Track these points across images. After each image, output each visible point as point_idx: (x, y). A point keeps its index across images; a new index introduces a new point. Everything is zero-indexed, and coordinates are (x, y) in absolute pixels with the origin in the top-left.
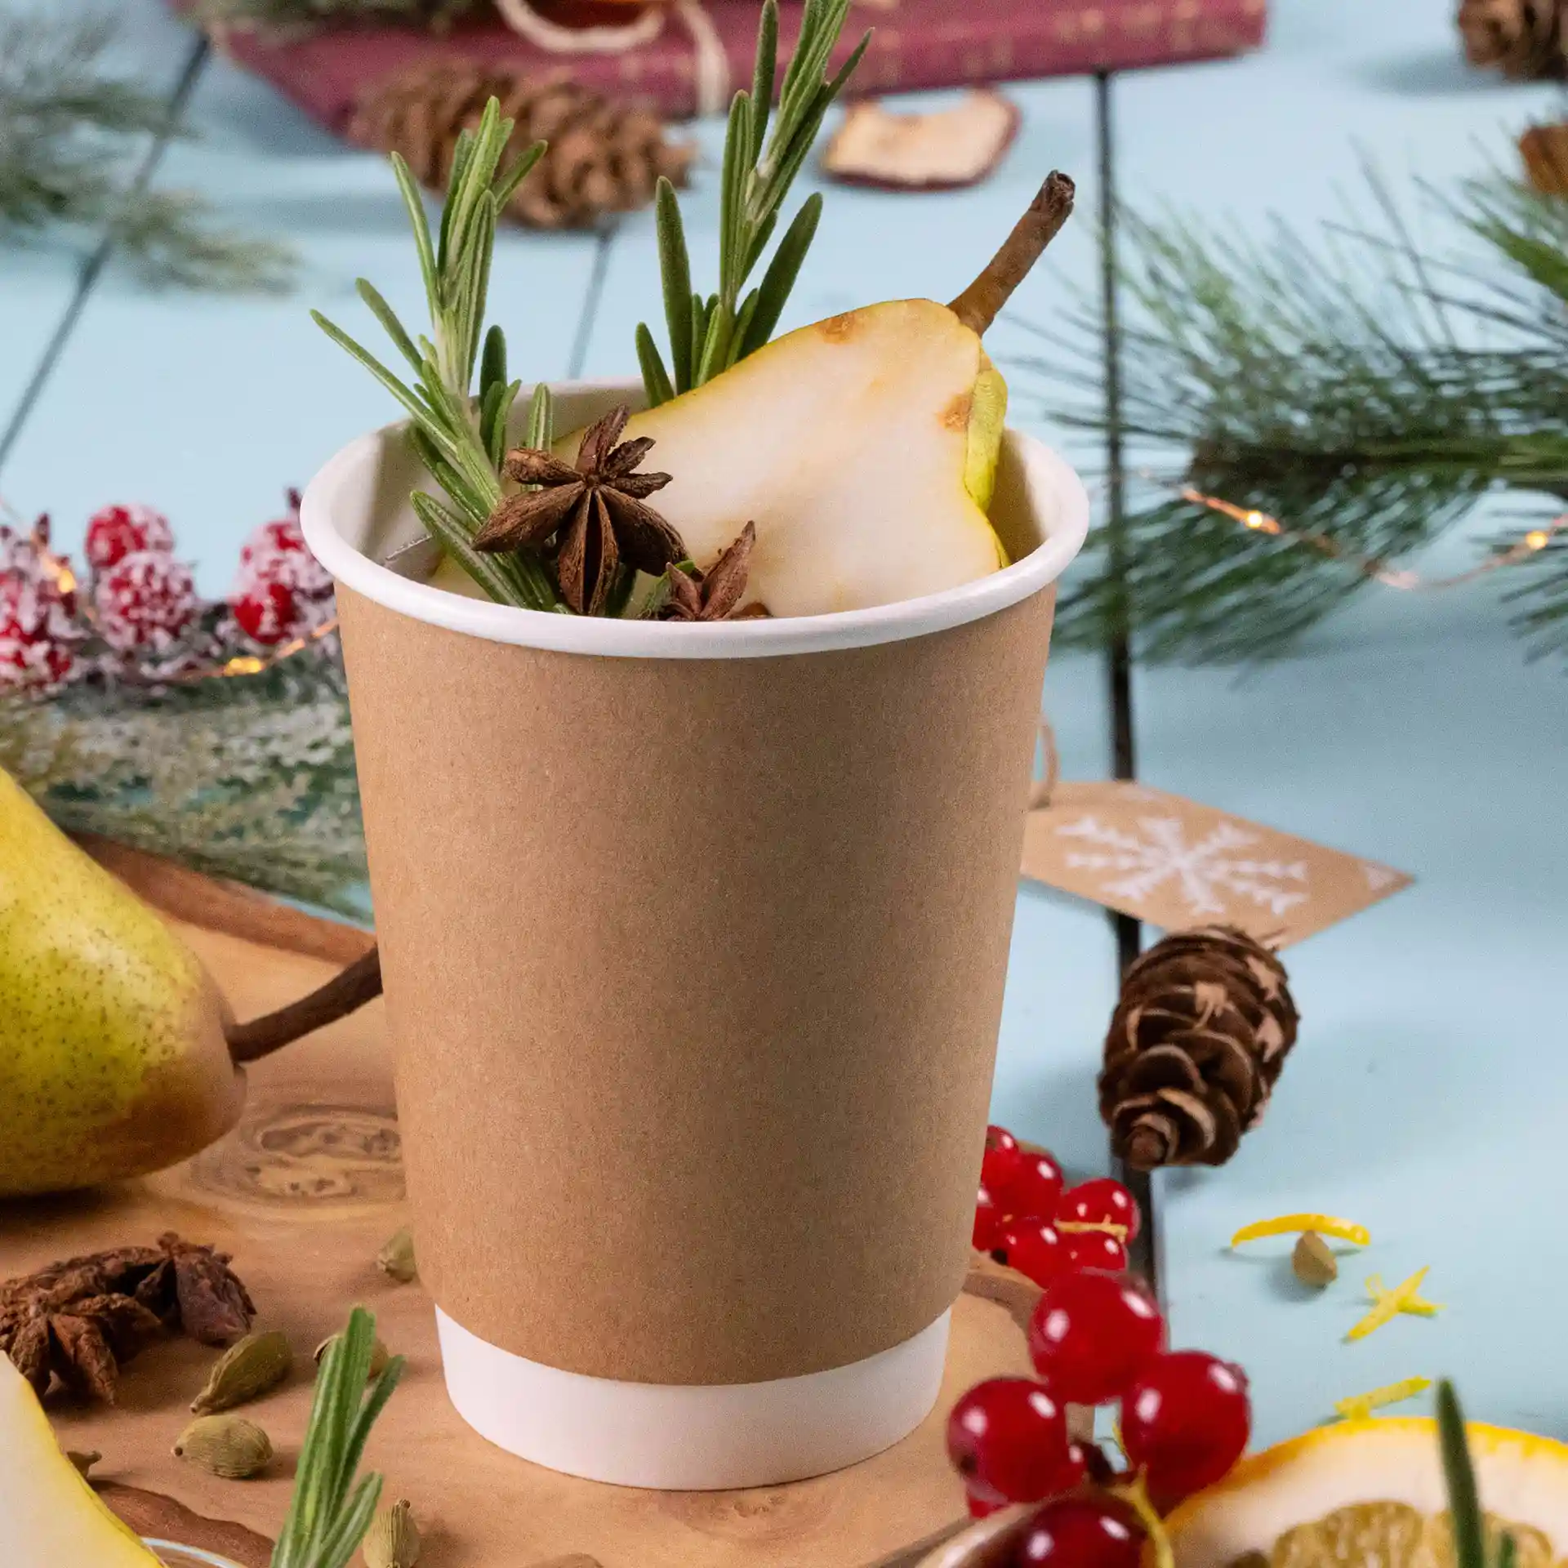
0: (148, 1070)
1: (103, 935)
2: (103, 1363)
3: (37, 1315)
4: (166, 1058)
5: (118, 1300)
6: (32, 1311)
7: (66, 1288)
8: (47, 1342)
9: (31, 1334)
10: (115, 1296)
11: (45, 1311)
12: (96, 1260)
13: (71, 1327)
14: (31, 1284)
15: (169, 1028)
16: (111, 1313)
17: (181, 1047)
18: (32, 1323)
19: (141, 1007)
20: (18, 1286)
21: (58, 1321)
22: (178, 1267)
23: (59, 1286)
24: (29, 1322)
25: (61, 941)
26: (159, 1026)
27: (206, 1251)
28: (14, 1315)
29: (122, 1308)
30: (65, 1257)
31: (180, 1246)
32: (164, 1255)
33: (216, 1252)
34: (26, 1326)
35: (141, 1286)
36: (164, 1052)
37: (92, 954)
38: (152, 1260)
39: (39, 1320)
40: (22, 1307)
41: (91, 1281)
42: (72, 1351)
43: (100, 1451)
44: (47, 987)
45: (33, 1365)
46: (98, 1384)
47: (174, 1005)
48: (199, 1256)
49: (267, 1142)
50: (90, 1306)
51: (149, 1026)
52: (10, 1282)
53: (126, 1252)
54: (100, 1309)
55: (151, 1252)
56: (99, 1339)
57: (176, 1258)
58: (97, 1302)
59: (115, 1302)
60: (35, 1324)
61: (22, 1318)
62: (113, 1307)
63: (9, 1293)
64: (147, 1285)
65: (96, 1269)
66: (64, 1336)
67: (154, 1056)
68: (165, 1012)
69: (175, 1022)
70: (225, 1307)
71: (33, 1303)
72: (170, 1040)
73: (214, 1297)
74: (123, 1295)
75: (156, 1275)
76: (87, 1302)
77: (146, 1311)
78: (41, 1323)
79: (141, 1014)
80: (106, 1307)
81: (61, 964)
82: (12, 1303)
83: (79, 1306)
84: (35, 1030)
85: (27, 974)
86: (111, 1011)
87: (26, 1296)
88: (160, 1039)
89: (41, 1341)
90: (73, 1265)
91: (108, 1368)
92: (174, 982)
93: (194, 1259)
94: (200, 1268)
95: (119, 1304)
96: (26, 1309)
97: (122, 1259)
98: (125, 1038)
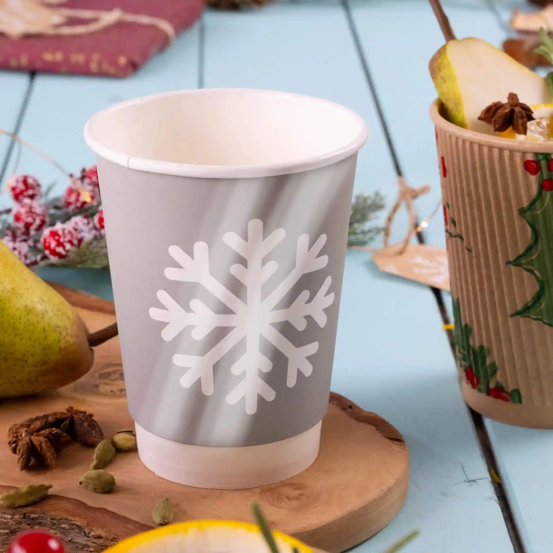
0: (60, 349)
1: (43, 300)
2: (51, 453)
3: (26, 436)
4: (67, 345)
5: (55, 430)
6: (23, 435)
7: (35, 427)
8: (30, 446)
9: (24, 443)
10: (54, 429)
11: (28, 435)
12: (45, 417)
13: (38, 440)
14: (22, 426)
15: (67, 334)
16: (53, 435)
17: (72, 340)
18: (24, 439)
19: (57, 327)
20: (17, 427)
21: (33, 438)
22: (75, 419)
23: (32, 426)
24: (23, 439)
25: (29, 303)
26: (64, 333)
27: (85, 413)
28: (17, 437)
29: (56, 433)
30: (34, 416)
31: (74, 411)
32: (69, 414)
33: (87, 413)
34: (22, 440)
35: (62, 425)
36: (66, 343)
37: (39, 307)
38: (65, 417)
39: (26, 438)
40: (19, 434)
41: (44, 424)
42: (39, 449)
43: (52, 484)
44: (24, 320)
45: (25, 454)
46: (49, 460)
47: (69, 326)
48: (83, 414)
49: (100, 376)
50: (45, 433)
51: (61, 333)
52: (14, 425)
53: (55, 414)
54: (48, 434)
55: (65, 413)
56: (49, 444)
57: (74, 416)
58: (47, 431)
59: (54, 431)
60: (25, 440)
61: (20, 437)
62: (53, 433)
63: (14, 429)
64: (63, 425)
65: (45, 420)
66: (36, 443)
67: (62, 344)
68: (66, 328)
69: (69, 332)
70: (94, 432)
71: (24, 432)
72: (68, 338)
73: (89, 429)
74: (56, 428)
75: (67, 422)
76: (44, 431)
77: (65, 434)
78: (27, 439)
79: (58, 329)
80: (50, 433)
81: (29, 311)
82: (16, 433)
83: (41, 433)
84: (20, 335)
85: (17, 314)
86: (47, 328)
87: (21, 430)
88: (64, 338)
89: (28, 445)
90: (37, 419)
91: (53, 454)
92: (68, 318)
93: (81, 415)
94: (83, 418)
95: (55, 431)
96: (21, 435)
97: (55, 416)
98: (52, 338)
